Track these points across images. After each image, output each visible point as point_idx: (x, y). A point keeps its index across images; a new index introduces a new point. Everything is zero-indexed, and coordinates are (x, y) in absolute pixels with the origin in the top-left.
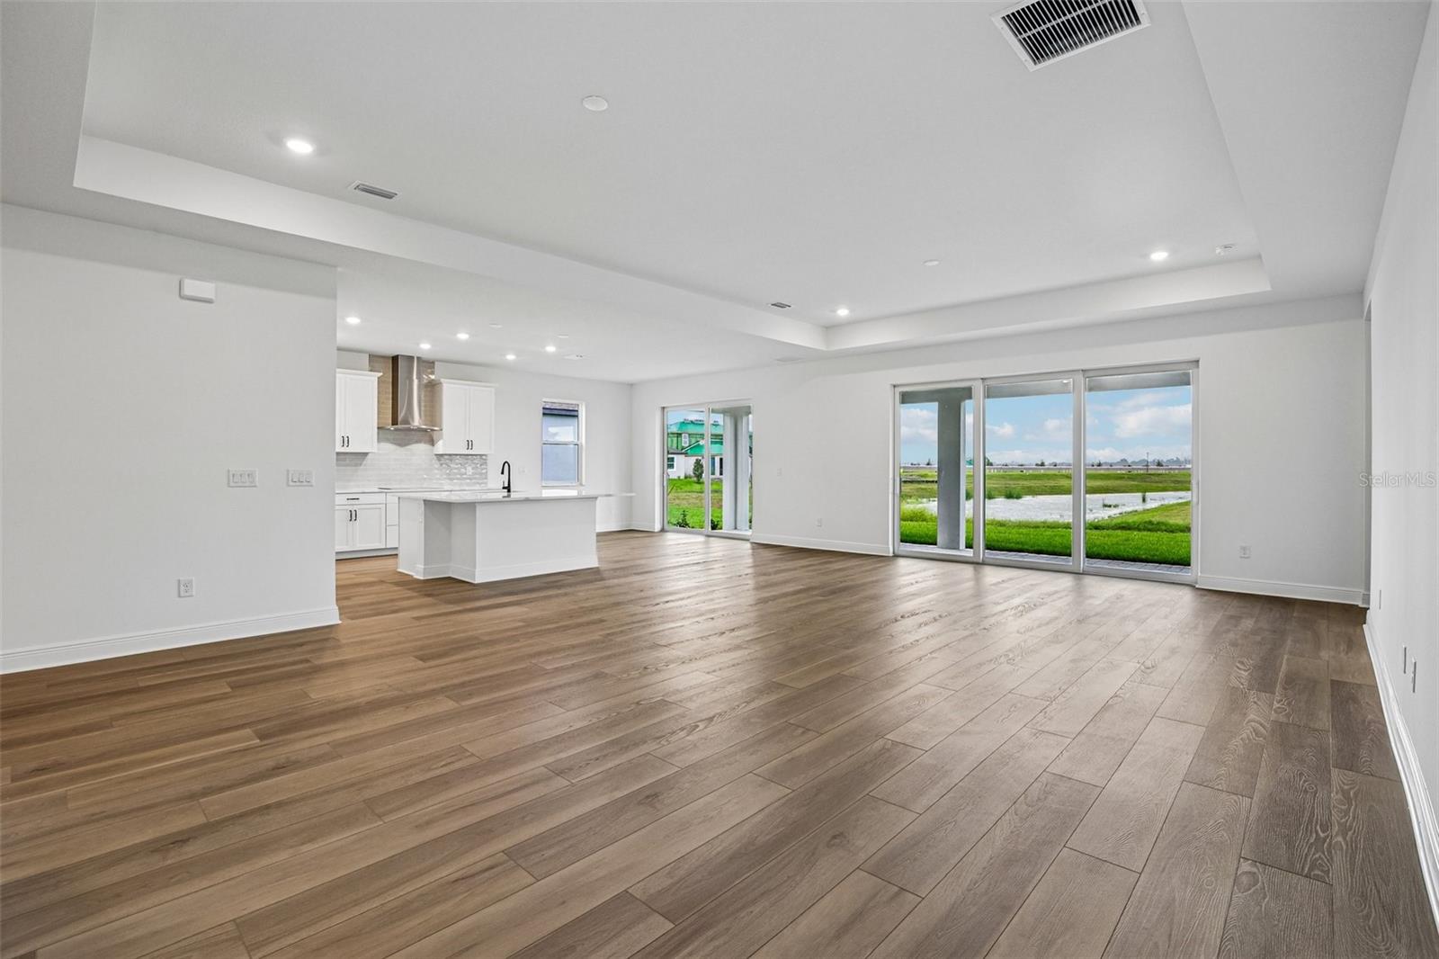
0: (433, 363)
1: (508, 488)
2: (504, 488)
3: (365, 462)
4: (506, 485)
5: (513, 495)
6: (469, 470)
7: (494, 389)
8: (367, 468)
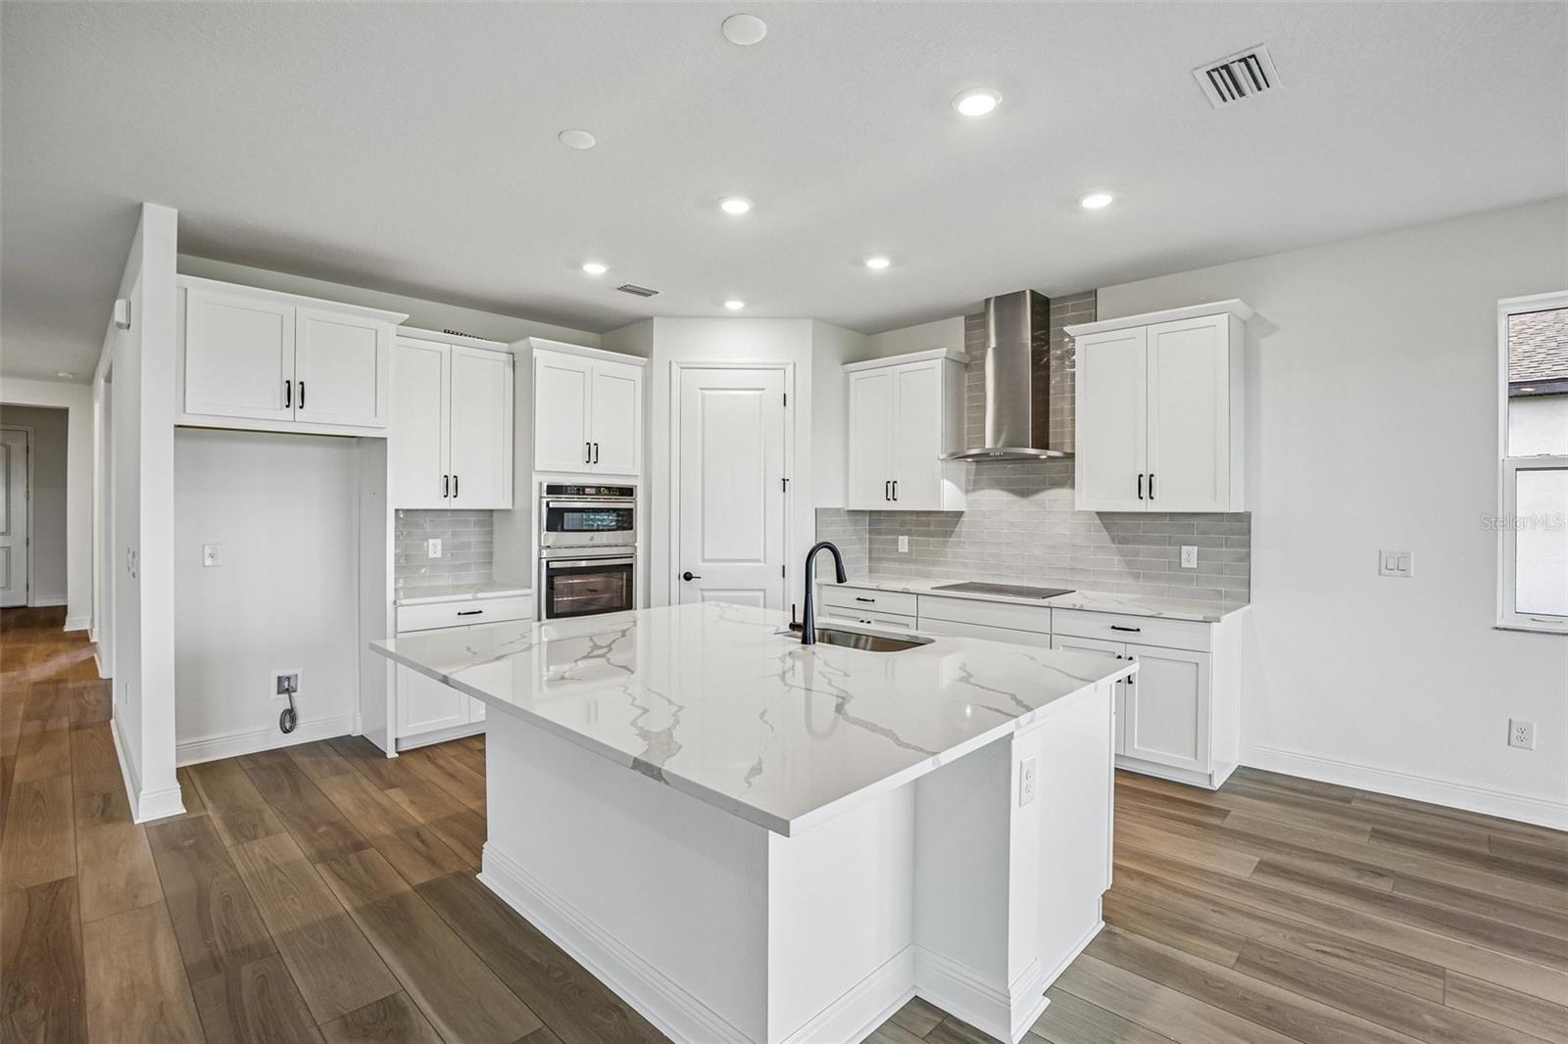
0: (1094, 292)
6: (1190, 556)
7: (1226, 315)
8: (962, 539)
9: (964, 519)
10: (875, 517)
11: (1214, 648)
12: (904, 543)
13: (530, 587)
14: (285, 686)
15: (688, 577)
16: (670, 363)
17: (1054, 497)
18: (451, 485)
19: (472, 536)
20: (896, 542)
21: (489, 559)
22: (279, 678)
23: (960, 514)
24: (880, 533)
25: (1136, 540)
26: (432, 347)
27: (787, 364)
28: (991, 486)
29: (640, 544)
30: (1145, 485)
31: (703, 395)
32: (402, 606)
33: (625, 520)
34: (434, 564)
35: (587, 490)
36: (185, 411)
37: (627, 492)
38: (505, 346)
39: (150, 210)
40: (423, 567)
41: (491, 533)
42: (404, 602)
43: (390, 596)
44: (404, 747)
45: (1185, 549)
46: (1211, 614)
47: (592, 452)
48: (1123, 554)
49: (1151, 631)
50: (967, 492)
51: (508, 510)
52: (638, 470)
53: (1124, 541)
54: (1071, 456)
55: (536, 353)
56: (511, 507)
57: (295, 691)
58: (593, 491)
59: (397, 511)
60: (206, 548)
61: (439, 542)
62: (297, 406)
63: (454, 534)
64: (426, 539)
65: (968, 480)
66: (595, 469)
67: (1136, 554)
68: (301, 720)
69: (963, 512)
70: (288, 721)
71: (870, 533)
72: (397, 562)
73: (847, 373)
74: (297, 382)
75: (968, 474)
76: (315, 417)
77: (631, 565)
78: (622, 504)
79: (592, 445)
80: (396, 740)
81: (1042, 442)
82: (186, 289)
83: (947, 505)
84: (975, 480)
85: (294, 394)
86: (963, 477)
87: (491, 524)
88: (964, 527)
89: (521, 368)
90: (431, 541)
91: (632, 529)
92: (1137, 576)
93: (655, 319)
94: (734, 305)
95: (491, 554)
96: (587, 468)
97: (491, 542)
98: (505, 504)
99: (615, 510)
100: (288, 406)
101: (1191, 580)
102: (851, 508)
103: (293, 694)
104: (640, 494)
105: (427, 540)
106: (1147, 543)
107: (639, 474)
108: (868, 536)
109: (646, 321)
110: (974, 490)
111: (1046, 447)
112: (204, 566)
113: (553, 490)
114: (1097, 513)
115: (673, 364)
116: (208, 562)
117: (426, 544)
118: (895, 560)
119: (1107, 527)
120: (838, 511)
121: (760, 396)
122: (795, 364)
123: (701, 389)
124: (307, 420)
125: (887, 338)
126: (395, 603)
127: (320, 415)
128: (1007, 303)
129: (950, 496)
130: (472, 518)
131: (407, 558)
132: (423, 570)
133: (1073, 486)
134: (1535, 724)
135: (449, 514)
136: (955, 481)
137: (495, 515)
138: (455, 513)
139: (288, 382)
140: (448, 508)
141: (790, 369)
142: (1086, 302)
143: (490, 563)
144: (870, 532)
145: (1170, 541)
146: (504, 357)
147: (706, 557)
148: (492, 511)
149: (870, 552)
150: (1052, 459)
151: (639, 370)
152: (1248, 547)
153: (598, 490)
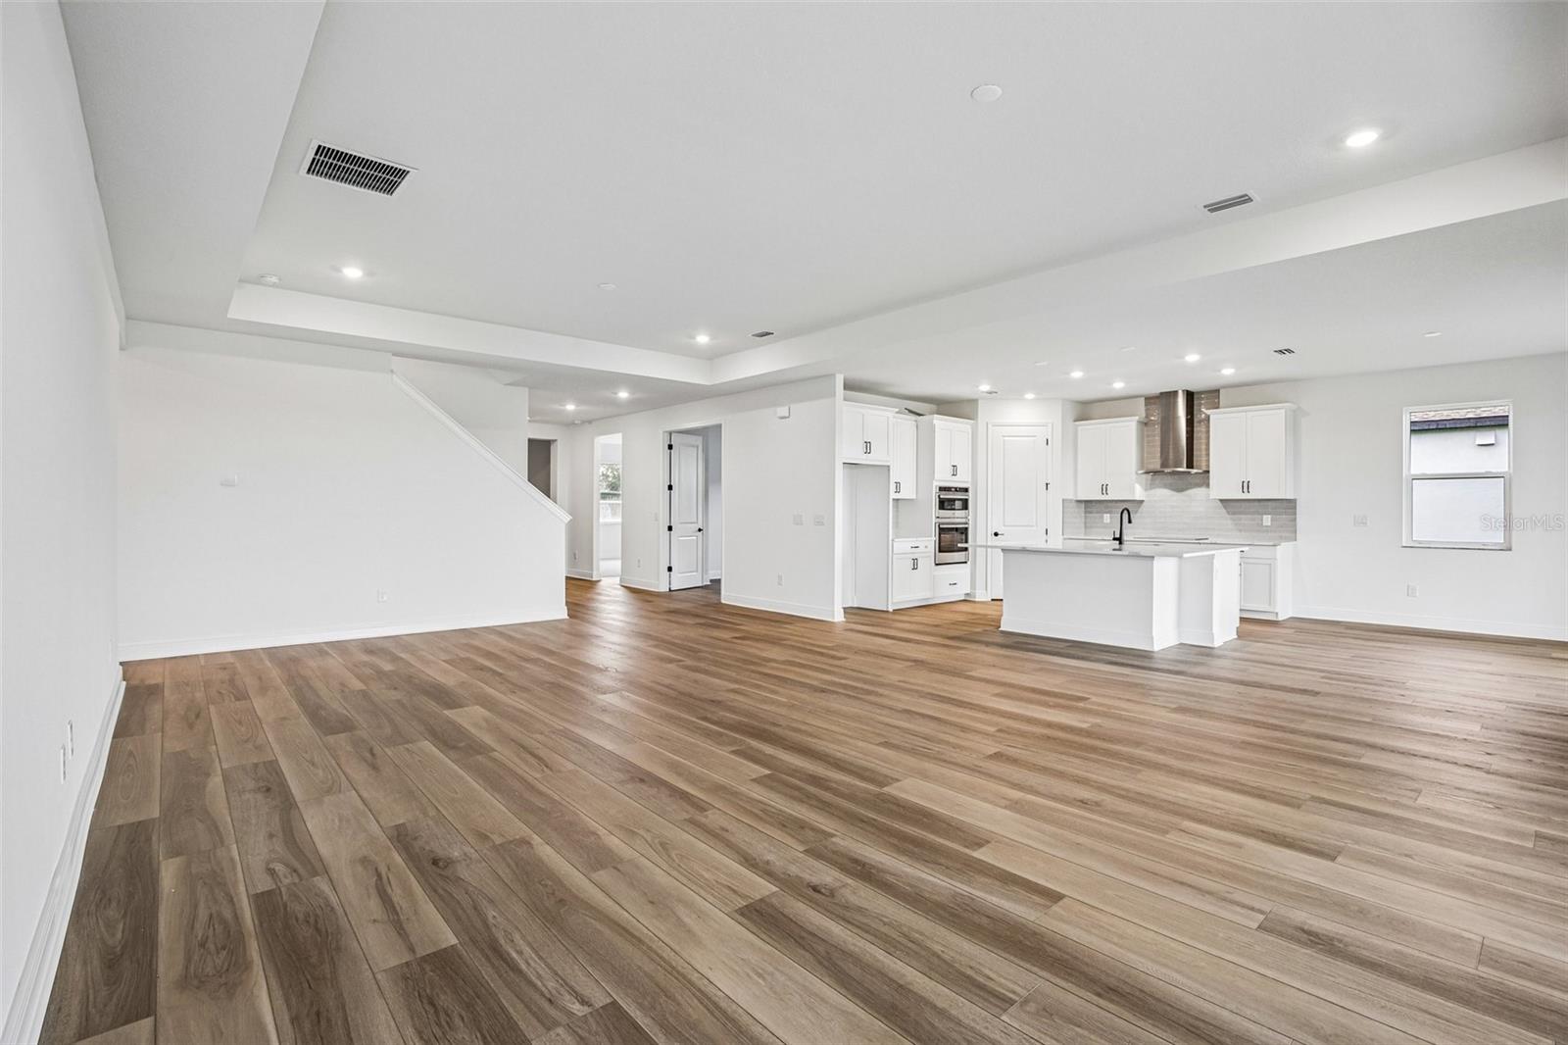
0: (1218, 391)
1: (1120, 540)
2: (1115, 539)
3: (1140, 510)
4: (1118, 536)
5: (1127, 548)
6: (1267, 520)
7: (1284, 410)
8: (1143, 515)
9: (1144, 504)
10: (1089, 504)
11: (1278, 557)
12: (1106, 518)
13: (933, 537)
15: (996, 534)
16: (986, 423)
17: (1198, 493)
18: (897, 487)
20: (1102, 517)
23: (1142, 501)
24: (1091, 513)
25: (1240, 513)
27: (1049, 423)
28: (1160, 487)
29: (971, 517)
30: (1246, 486)
31: (1004, 440)
33: (964, 504)
35: (953, 489)
37: (966, 490)
42: (896, 540)
43: (891, 538)
45: (1265, 516)
46: (1276, 542)
47: (954, 470)
48: (1233, 520)
50: (1146, 490)
51: (914, 500)
53: (1234, 513)
54: (1208, 472)
55: (935, 422)
56: (914, 497)
62: (869, 453)
65: (1148, 484)
66: (954, 478)
67: (1242, 520)
69: (1144, 501)
73: (1077, 427)
74: (869, 441)
75: (1148, 480)
76: (873, 457)
77: (968, 528)
78: (964, 496)
79: (954, 467)
80: (892, 603)
81: (1190, 465)
82: (845, 407)
83: (1138, 497)
84: (1151, 484)
85: (868, 447)
86: (1145, 482)
88: (1144, 508)
89: (929, 430)
90: (904, 515)
91: (968, 509)
92: (1240, 531)
93: (980, 400)
96: (951, 478)
99: (959, 499)
101: (1267, 531)
102: (1079, 499)
104: (971, 492)
105: (902, 514)
106: (1248, 514)
107: (970, 480)
108: (1084, 515)
109: (976, 401)
110: (1151, 489)
111: (1192, 467)
113: (942, 489)
114: (1221, 500)
115: (989, 424)
117: (902, 516)
118: (1099, 527)
119: (1225, 507)
120: (1071, 501)
121: (1035, 440)
122: (1053, 423)
123: (1003, 436)
124: (871, 459)
126: (893, 541)
127: (875, 456)
128: (1170, 395)
129: (1139, 493)
131: (896, 521)
133: (1208, 486)
134: (1420, 587)
136: (1141, 484)
139: (866, 442)
141: (1051, 426)
142: (1212, 396)
144: (1086, 512)
145: (1259, 514)
146: (923, 422)
147: (1006, 524)
149: (1086, 522)
150: (1196, 473)
151: (969, 427)
152: (1295, 514)
153: (956, 489)
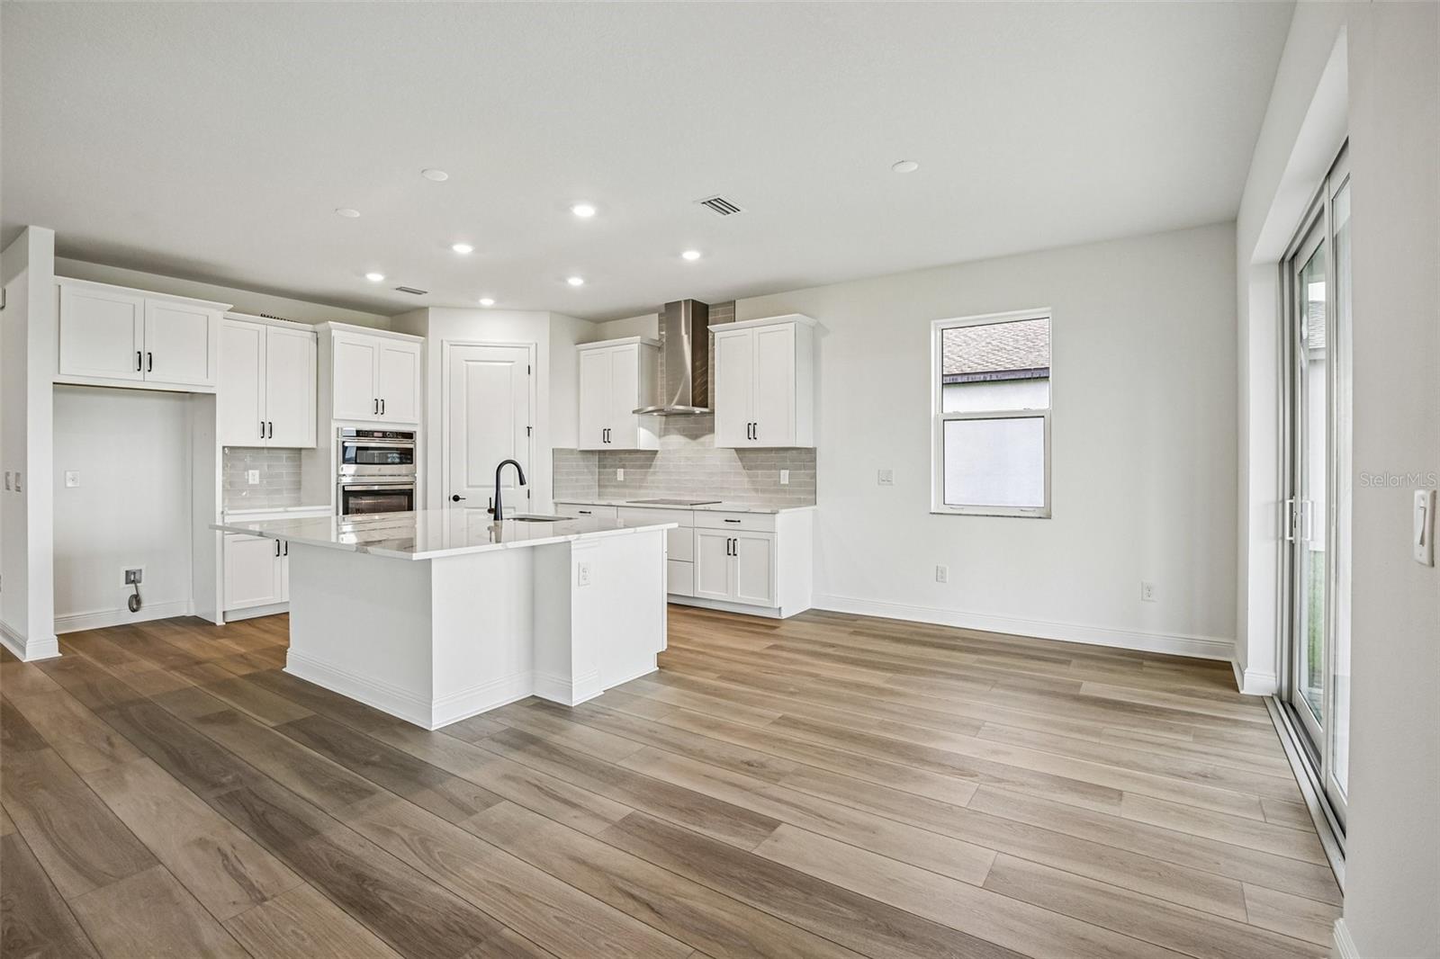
6: (785, 476)
7: (793, 324)
8: (657, 470)
9: (659, 456)
10: (602, 456)
12: (620, 474)
13: (330, 504)
14: (132, 578)
15: (456, 498)
16: (442, 341)
18: (266, 429)
19: (284, 468)
20: (616, 473)
21: (298, 486)
22: (127, 572)
23: (655, 452)
24: (606, 468)
25: (756, 468)
26: (251, 327)
27: (532, 344)
29: (419, 475)
30: (752, 430)
31: (467, 367)
32: (229, 514)
33: (407, 456)
34: (253, 489)
35: (376, 434)
36: (59, 373)
37: (409, 436)
38: (310, 327)
39: (34, 231)
40: (243, 491)
41: (300, 466)
42: (230, 512)
43: (219, 509)
44: (229, 619)
45: (782, 472)
46: (777, 509)
47: (379, 406)
48: (749, 476)
49: (746, 521)
50: (660, 437)
51: (313, 449)
52: (418, 420)
53: (750, 468)
54: (715, 412)
55: (334, 333)
56: (315, 446)
57: (140, 582)
58: (380, 435)
59: (224, 447)
60: (68, 473)
61: (257, 472)
62: (146, 370)
63: (269, 466)
64: (247, 469)
65: (660, 429)
66: (382, 418)
67: (757, 476)
68: (145, 604)
69: (657, 451)
70: (135, 603)
71: (599, 468)
72: (223, 486)
73: (579, 351)
74: (146, 354)
75: (660, 424)
76: (161, 377)
77: (412, 490)
78: (406, 444)
79: (379, 401)
80: (224, 613)
82: (60, 286)
83: (644, 446)
84: (665, 428)
85: (144, 361)
86: (657, 427)
87: (300, 459)
88: (658, 462)
89: (322, 344)
90: (250, 472)
91: (412, 463)
92: (756, 490)
93: (430, 309)
94: (487, 302)
95: (299, 483)
96: (375, 418)
97: (300, 474)
98: (309, 443)
99: (397, 449)
100: (139, 370)
101: (785, 491)
102: (582, 449)
103: (138, 585)
104: (419, 438)
105: (247, 471)
106: (763, 469)
107: (418, 422)
108: (597, 470)
109: (423, 310)
110: (664, 435)
112: (66, 487)
114: (737, 450)
115: (444, 342)
116: (69, 484)
117: (246, 473)
118: (615, 487)
120: (571, 451)
121: (511, 366)
122: (536, 345)
123: (466, 361)
124: (154, 380)
125: (610, 326)
126: (223, 513)
127: (165, 376)
128: (671, 308)
129: (645, 439)
130: (284, 455)
131: (231, 484)
132: (244, 494)
133: (714, 430)
134: (948, 568)
135: (265, 451)
136: (649, 429)
137: (303, 452)
138: (271, 451)
139: (139, 353)
140: (264, 446)
141: (533, 347)
142: (729, 309)
143: (300, 489)
145: (776, 468)
146: (309, 334)
147: (470, 484)
148: (301, 449)
149: (599, 481)
150: (702, 413)
151: (418, 345)
152: (815, 469)
153: (385, 435)
